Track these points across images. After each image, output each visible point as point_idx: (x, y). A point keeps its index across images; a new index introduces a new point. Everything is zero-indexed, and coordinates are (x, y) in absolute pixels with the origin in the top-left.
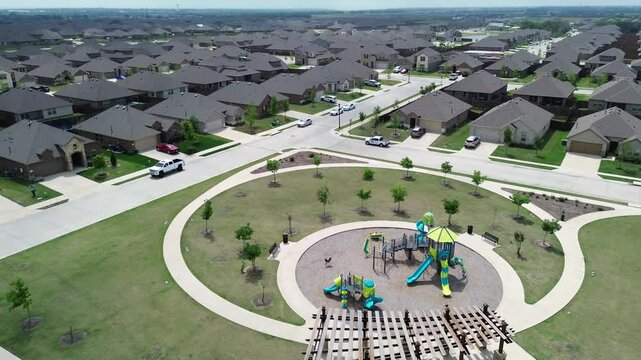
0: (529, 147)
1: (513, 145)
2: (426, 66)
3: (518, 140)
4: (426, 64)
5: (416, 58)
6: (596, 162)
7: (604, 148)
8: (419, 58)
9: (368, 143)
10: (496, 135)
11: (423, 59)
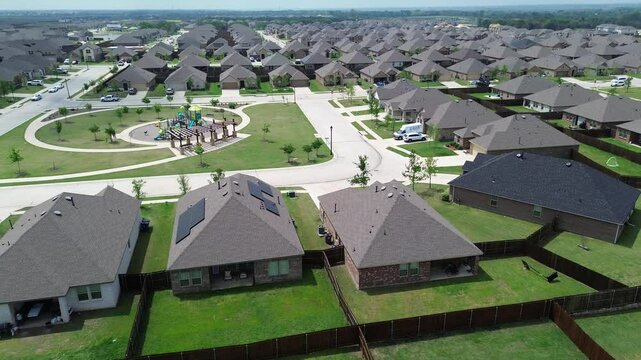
0: (203, 90)
1: (194, 90)
2: (93, 57)
3: (195, 87)
4: (92, 55)
5: (81, 51)
6: (238, 91)
7: (239, 84)
8: (84, 52)
9: (103, 101)
10: (179, 86)
11: (88, 52)
